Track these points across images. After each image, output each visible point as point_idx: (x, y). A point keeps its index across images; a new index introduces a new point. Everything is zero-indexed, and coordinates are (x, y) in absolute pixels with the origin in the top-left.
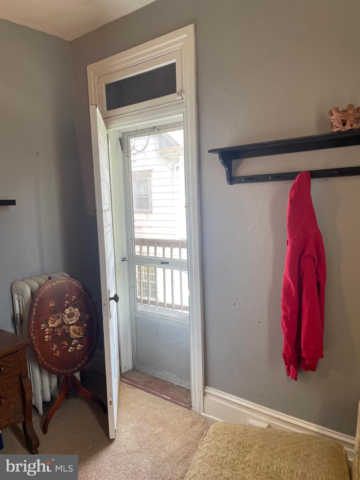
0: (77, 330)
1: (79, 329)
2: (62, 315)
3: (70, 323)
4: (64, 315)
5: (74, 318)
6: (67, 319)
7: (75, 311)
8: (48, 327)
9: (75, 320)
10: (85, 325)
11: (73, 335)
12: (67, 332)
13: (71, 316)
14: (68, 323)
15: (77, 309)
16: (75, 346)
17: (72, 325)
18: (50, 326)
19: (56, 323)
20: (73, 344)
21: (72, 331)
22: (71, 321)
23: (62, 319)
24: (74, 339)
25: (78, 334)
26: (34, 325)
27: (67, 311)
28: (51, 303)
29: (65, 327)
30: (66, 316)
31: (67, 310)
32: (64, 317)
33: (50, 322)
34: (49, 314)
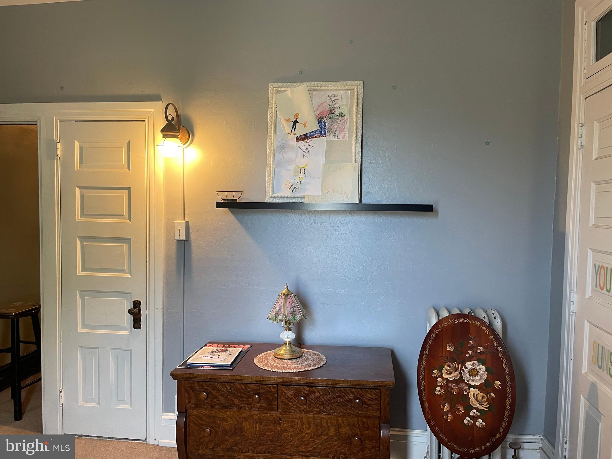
0: (480, 397)
1: (483, 397)
2: (462, 368)
3: (471, 383)
4: (464, 368)
5: (478, 378)
6: (468, 375)
7: (480, 369)
8: (441, 376)
9: (478, 381)
10: (493, 395)
11: (473, 401)
12: (465, 393)
13: (473, 373)
14: (468, 381)
15: (483, 368)
16: (473, 418)
17: (474, 387)
18: (445, 377)
19: (452, 375)
20: (471, 414)
21: (472, 396)
22: (473, 381)
23: (460, 373)
24: (475, 408)
25: (482, 405)
26: (424, 367)
27: (469, 364)
28: (449, 346)
29: (462, 385)
30: (466, 371)
31: (469, 363)
32: (463, 371)
33: (444, 371)
34: (444, 359)
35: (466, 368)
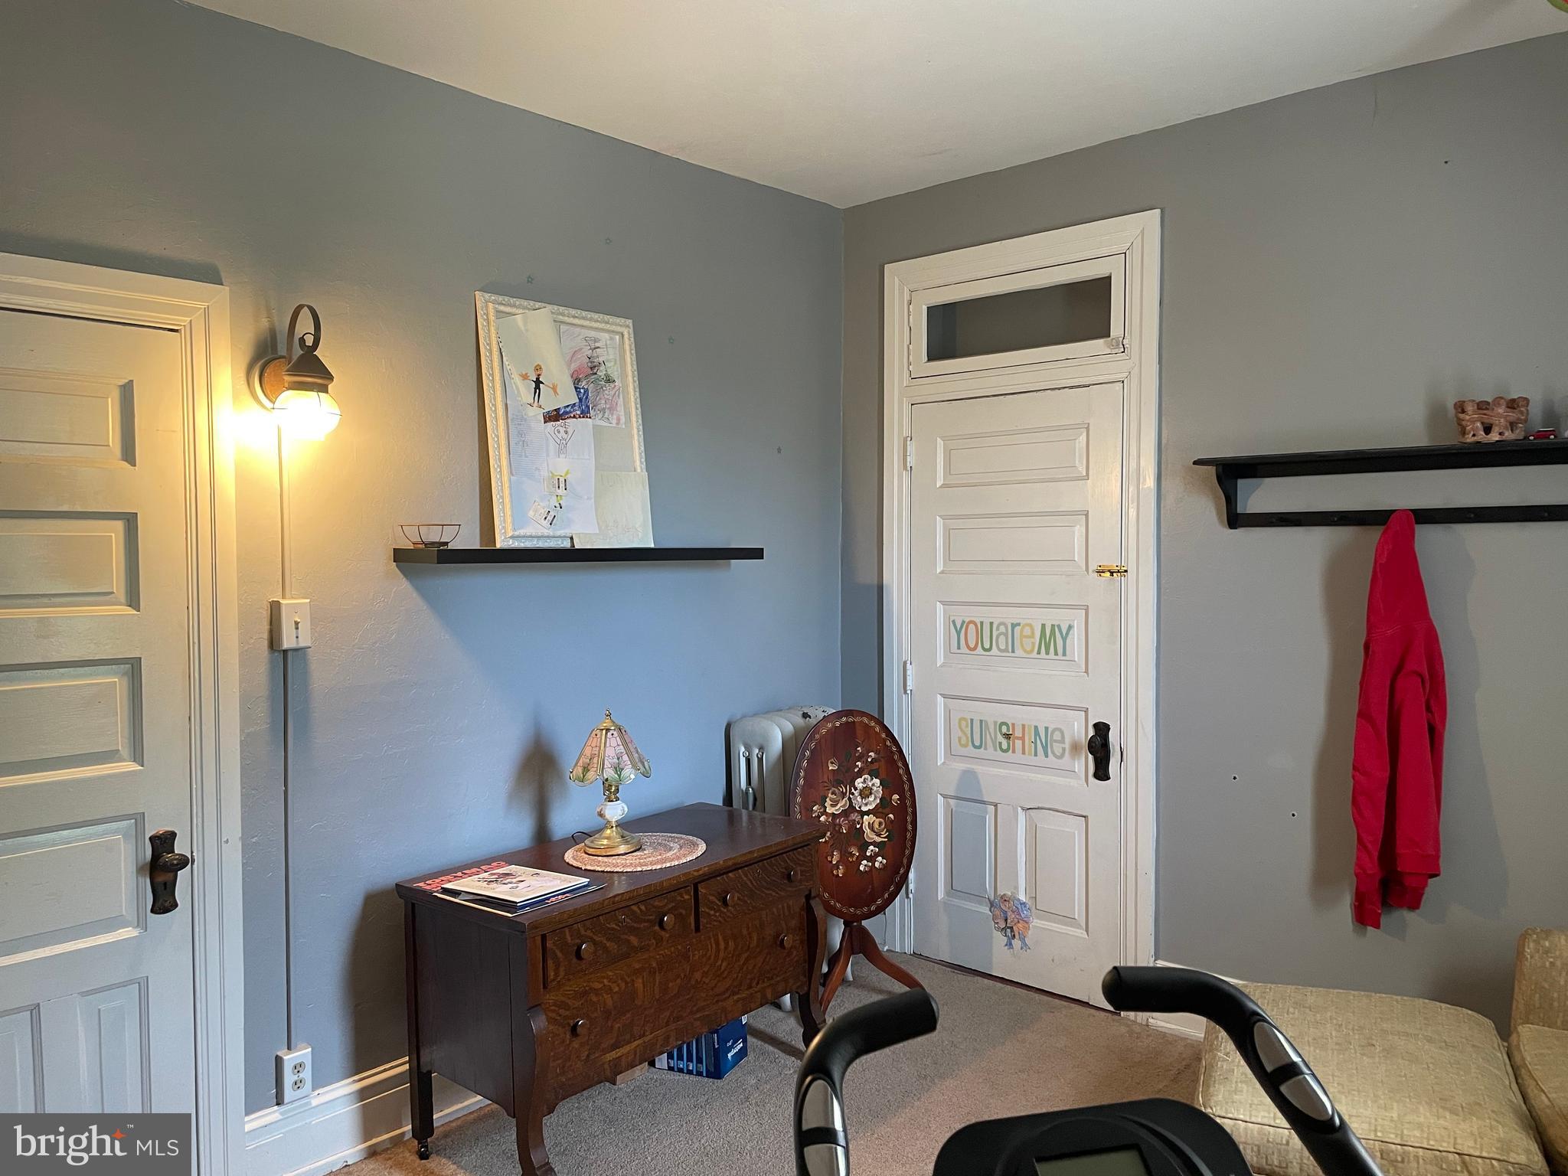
0: (876, 826)
1: (880, 824)
2: (850, 790)
3: (864, 809)
4: (853, 790)
5: (871, 799)
6: (859, 799)
7: (873, 785)
8: (825, 813)
9: (872, 803)
10: (891, 816)
11: (870, 836)
12: (858, 826)
13: (866, 793)
14: (860, 808)
15: (877, 781)
16: (872, 859)
17: (868, 813)
18: (829, 812)
19: (839, 805)
20: (868, 854)
21: (867, 827)
22: (866, 805)
23: (850, 799)
24: (871, 844)
25: (879, 835)
26: (800, 806)
27: (859, 783)
28: (832, 763)
29: (854, 816)
30: (856, 793)
31: (859, 780)
32: (853, 794)
33: (828, 803)
34: (826, 784)
35: (856, 789)
